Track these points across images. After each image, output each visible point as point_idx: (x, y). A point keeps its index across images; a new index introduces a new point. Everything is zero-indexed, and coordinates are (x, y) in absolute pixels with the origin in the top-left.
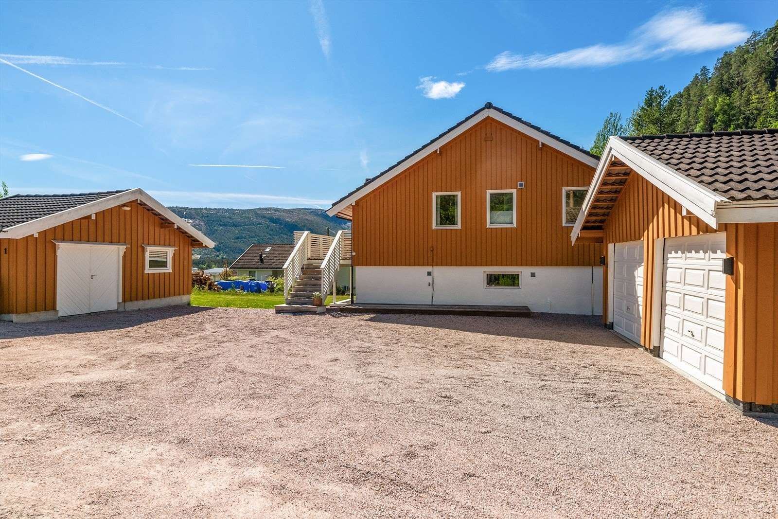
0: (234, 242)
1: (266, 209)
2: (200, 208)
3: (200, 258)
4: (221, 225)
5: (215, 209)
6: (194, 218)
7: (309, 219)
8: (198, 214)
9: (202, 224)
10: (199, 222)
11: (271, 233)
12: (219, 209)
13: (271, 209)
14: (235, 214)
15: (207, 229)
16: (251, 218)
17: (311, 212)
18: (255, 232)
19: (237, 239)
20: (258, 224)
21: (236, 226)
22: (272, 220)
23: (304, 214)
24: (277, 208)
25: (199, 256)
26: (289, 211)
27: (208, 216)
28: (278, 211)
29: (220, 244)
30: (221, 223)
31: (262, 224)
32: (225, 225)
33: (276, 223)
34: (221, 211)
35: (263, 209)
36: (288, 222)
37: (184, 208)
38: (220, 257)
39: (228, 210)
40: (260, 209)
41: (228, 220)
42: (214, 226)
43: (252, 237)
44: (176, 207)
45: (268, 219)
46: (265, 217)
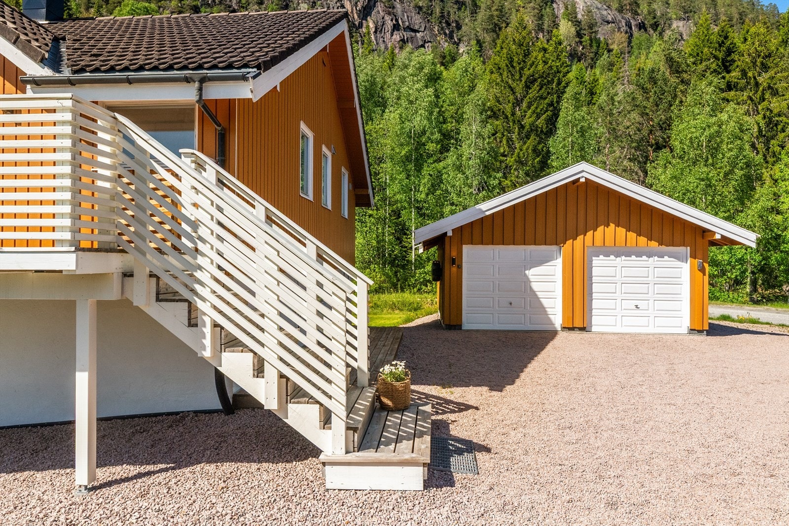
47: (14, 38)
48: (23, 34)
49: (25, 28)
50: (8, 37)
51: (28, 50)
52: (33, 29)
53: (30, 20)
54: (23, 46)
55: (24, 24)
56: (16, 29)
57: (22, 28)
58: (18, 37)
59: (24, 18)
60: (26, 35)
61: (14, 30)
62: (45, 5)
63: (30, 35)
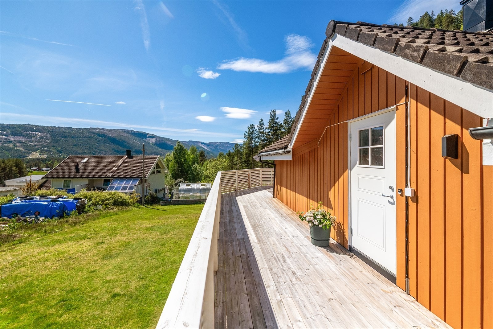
0: (73, 147)
1: (95, 128)
2: (47, 126)
3: (47, 157)
4: (63, 137)
5: (59, 127)
6: (42, 132)
7: (124, 135)
8: (45, 130)
9: (49, 136)
10: (46, 135)
11: (98, 142)
12: (61, 127)
13: (98, 128)
14: (73, 130)
15: (53, 139)
16: (84, 133)
17: (125, 131)
18: (88, 142)
19: (75, 145)
20: (89, 137)
21: (74, 138)
22: (99, 135)
23: (120, 132)
24: (102, 128)
25: (46, 156)
26: (110, 130)
27: (53, 131)
28: (103, 130)
29: (62, 148)
30: (63, 136)
31: (92, 137)
32: (65, 137)
33: (102, 137)
34: (63, 128)
35: (93, 128)
36: (110, 136)
37: (34, 125)
38: (62, 156)
39: (68, 128)
40: (91, 128)
41: (68, 134)
42: (58, 138)
43: (85, 145)
44: (28, 124)
45: (97, 134)
46: (94, 133)
47: (458, 66)
48: (472, 52)
49: (472, 44)
50: (447, 68)
51: (484, 79)
52: (482, 40)
53: (475, 34)
54: (475, 75)
55: (469, 40)
56: (460, 51)
57: (469, 45)
58: (465, 62)
59: (467, 35)
60: (477, 51)
61: (457, 54)
62: (484, 17)
63: (482, 49)
